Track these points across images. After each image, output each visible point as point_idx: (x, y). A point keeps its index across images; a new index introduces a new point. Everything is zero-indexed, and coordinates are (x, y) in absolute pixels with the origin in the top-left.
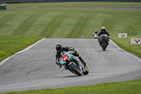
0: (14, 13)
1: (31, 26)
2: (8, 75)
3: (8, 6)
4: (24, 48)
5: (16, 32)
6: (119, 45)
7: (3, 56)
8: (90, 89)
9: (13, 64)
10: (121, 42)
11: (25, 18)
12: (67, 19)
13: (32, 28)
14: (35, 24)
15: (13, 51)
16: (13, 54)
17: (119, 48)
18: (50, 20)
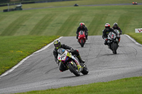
0: (30, 13)
1: (47, 26)
2: (28, 74)
3: (24, 6)
4: (42, 47)
5: (32, 32)
6: (136, 40)
7: (22, 55)
8: (111, 84)
9: (32, 63)
10: (138, 37)
11: (41, 18)
12: (83, 17)
13: (48, 27)
14: (52, 23)
15: (32, 51)
16: (32, 53)
17: (137, 43)
18: (66, 18)
